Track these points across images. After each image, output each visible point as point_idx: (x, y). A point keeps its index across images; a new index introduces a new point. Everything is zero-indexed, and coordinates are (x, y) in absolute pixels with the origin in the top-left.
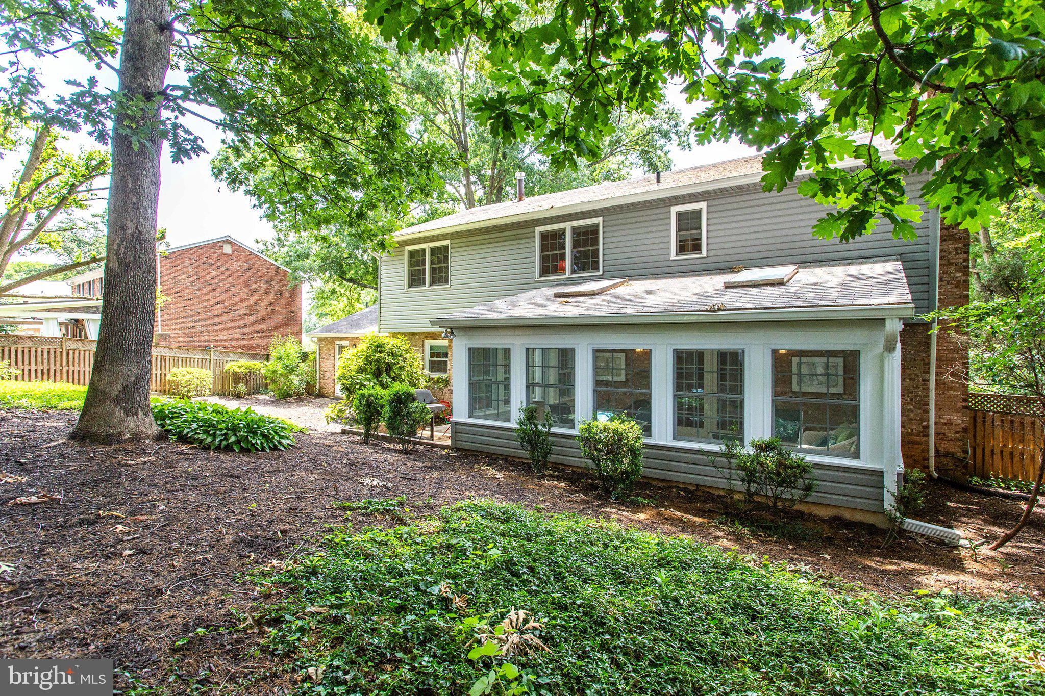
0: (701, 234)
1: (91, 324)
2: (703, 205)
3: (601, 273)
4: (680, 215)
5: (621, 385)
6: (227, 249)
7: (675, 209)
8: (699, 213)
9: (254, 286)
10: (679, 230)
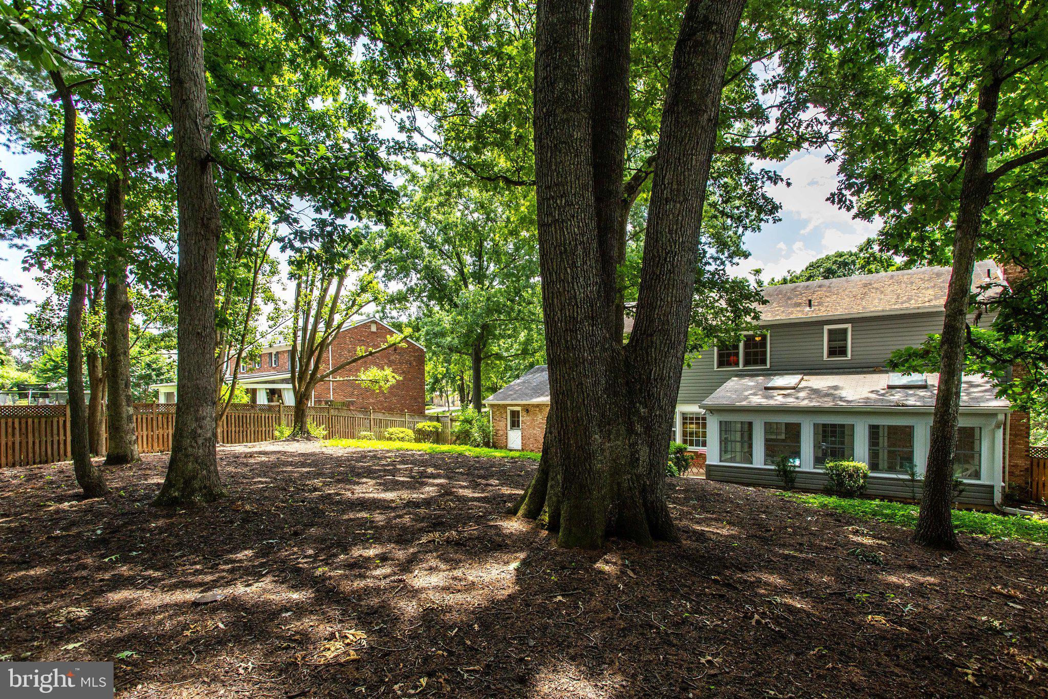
0: (846, 344)
1: (286, 392)
2: (849, 326)
3: (768, 366)
4: (830, 331)
5: (783, 440)
6: (374, 328)
7: (826, 328)
8: (845, 330)
9: (392, 358)
10: (830, 341)
